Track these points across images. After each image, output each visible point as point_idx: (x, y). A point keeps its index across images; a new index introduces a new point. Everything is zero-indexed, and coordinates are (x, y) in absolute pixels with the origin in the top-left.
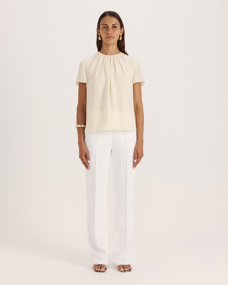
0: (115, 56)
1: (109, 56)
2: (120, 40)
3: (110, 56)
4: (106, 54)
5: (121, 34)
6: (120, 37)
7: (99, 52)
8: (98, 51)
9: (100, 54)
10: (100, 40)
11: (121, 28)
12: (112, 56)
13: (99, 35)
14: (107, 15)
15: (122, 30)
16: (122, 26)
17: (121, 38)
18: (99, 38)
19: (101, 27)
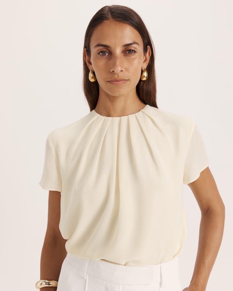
0: (132, 117)
1: (116, 119)
2: (144, 79)
3: (118, 118)
4: (109, 115)
5: (145, 66)
6: (142, 72)
7: (94, 111)
8: (91, 110)
9: (96, 116)
10: (93, 83)
11: (145, 50)
12: (124, 119)
13: (90, 67)
14: (107, 19)
15: (147, 54)
16: (147, 43)
17: (145, 74)
18: (91, 75)
19: (94, 51)
